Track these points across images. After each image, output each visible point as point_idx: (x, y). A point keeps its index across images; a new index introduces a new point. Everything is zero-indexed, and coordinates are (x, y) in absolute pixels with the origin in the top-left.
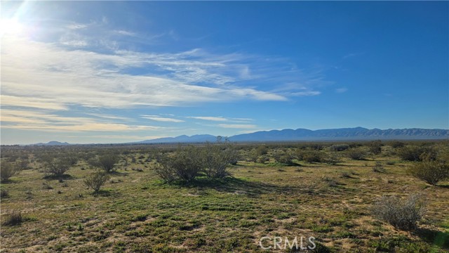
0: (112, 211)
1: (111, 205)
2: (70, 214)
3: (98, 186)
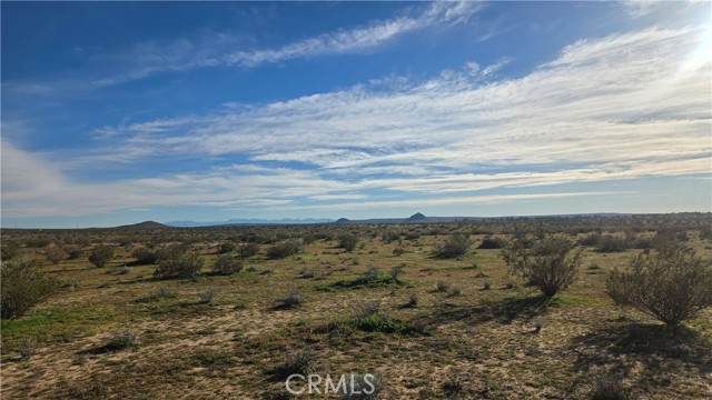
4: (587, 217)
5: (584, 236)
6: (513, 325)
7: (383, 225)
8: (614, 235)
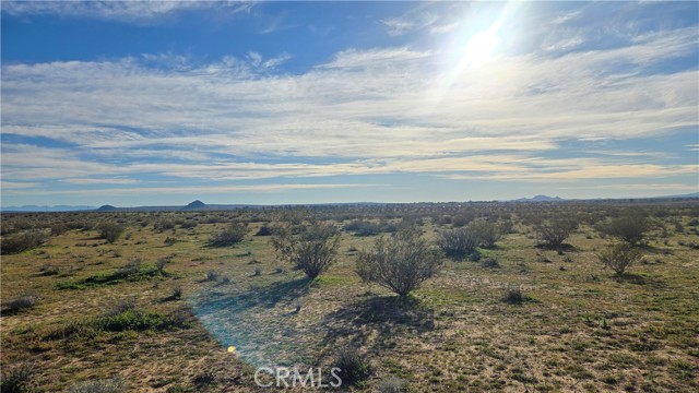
0: (655, 310)
1: (652, 299)
2: (584, 301)
3: (622, 266)
4: (352, 205)
5: (348, 222)
6: (276, 308)
7: (155, 213)
8: (372, 221)
